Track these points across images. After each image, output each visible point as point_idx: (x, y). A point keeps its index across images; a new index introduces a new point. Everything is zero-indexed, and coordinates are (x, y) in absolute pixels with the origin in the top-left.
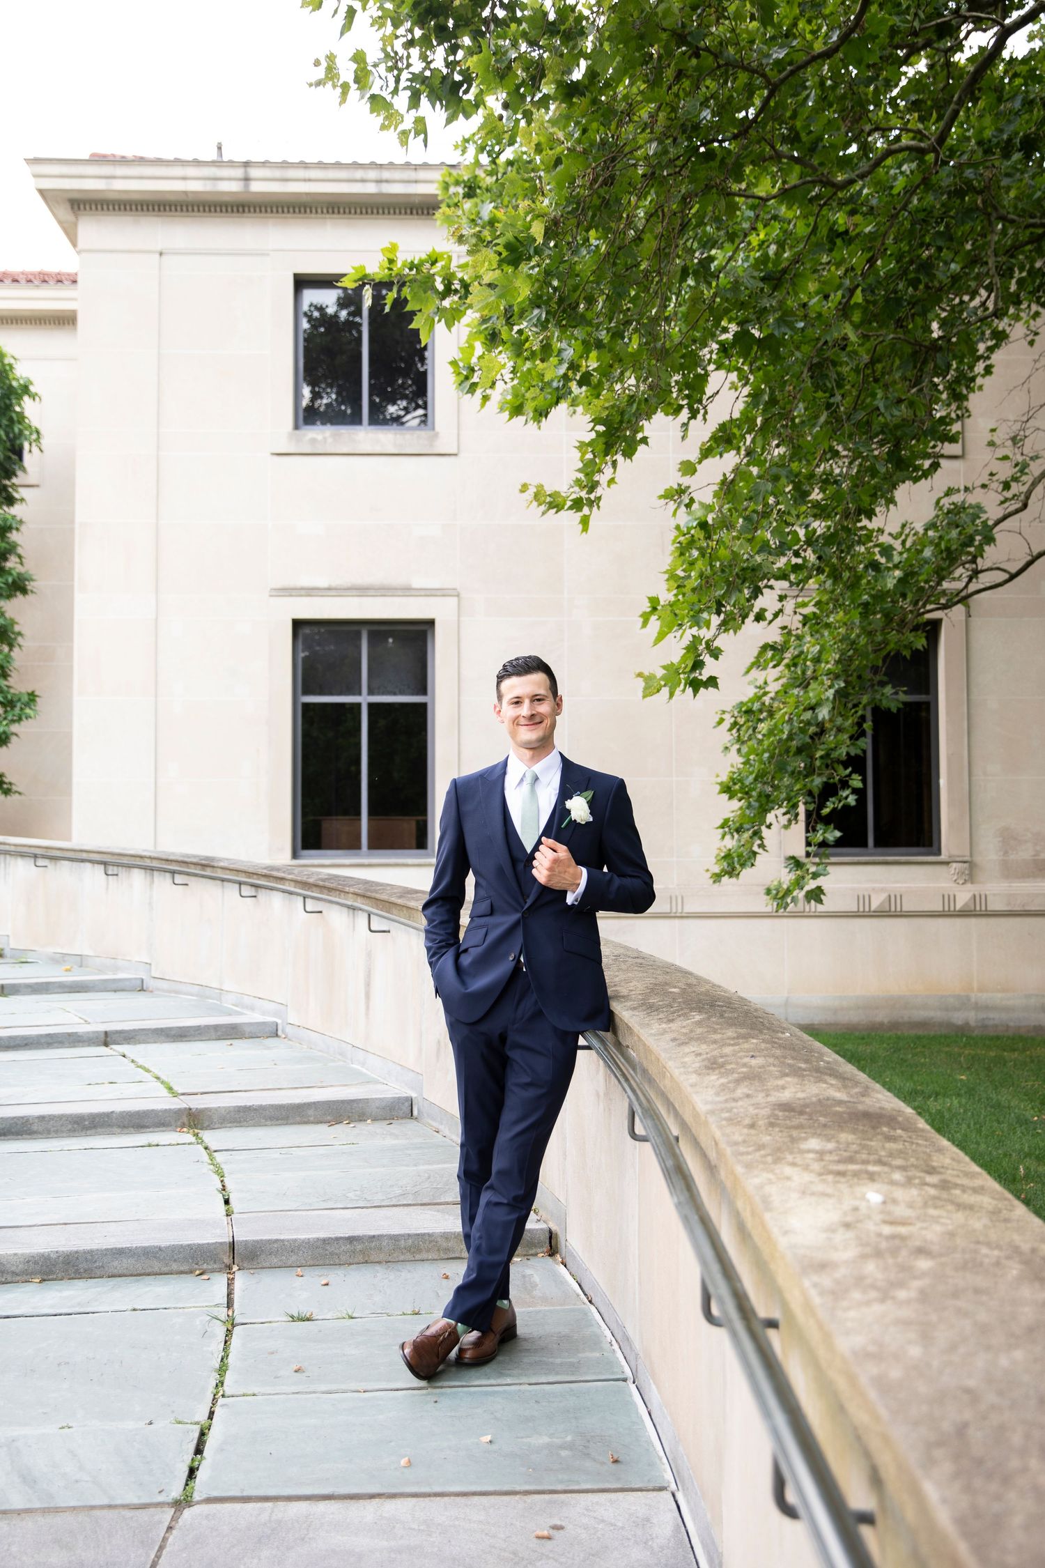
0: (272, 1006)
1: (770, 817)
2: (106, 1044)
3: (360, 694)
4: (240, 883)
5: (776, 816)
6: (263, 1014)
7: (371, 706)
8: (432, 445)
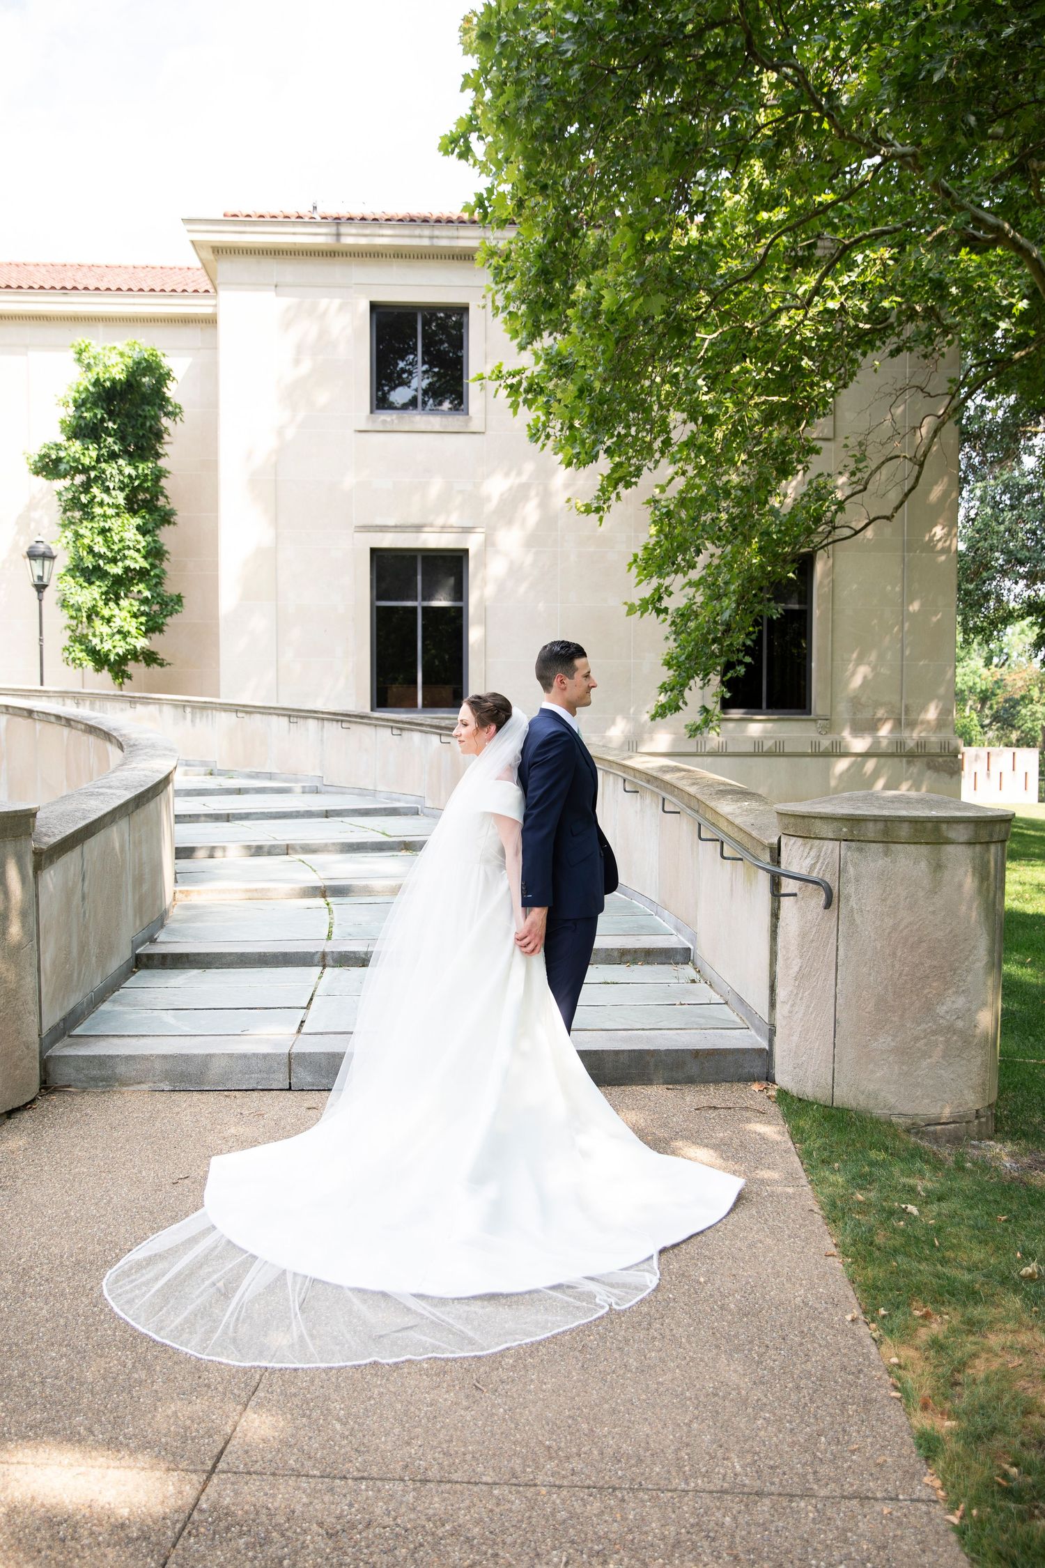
0: (413, 798)
1: (692, 682)
2: (327, 817)
3: (416, 600)
4: (392, 727)
5: (697, 682)
6: (407, 803)
7: (424, 608)
8: (467, 426)
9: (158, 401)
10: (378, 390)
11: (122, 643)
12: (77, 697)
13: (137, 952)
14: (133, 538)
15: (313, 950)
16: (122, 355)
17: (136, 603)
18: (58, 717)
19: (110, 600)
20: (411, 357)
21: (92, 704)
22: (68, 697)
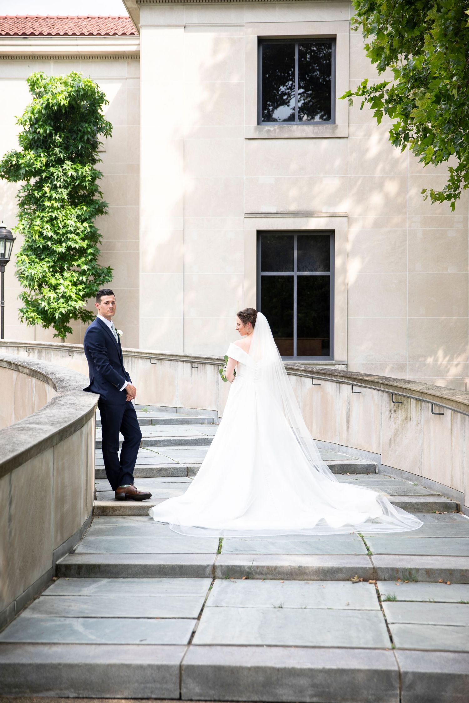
3: (293, 271)
7: (299, 277)
8: (334, 132)
9: (93, 119)
10: (264, 109)
11: (65, 305)
12: (28, 348)
13: (58, 562)
14: (74, 225)
15: (204, 563)
16: (66, 84)
17: (76, 275)
18: (9, 363)
19: (56, 272)
20: (290, 83)
21: (40, 352)
22: (22, 347)
